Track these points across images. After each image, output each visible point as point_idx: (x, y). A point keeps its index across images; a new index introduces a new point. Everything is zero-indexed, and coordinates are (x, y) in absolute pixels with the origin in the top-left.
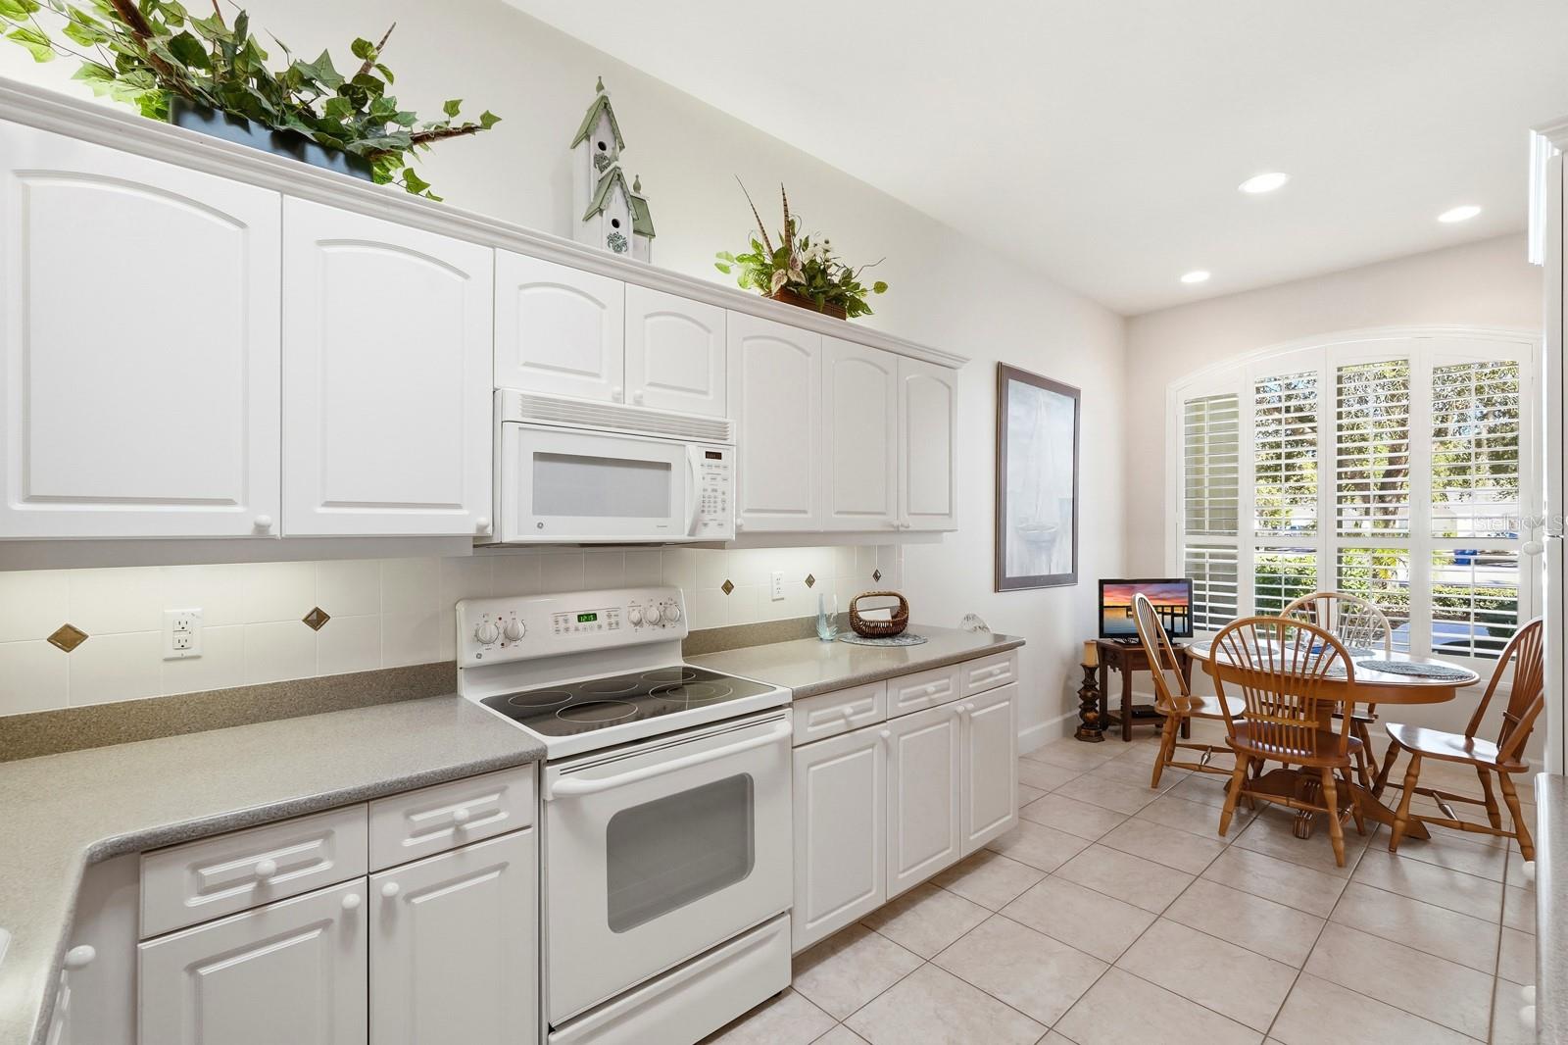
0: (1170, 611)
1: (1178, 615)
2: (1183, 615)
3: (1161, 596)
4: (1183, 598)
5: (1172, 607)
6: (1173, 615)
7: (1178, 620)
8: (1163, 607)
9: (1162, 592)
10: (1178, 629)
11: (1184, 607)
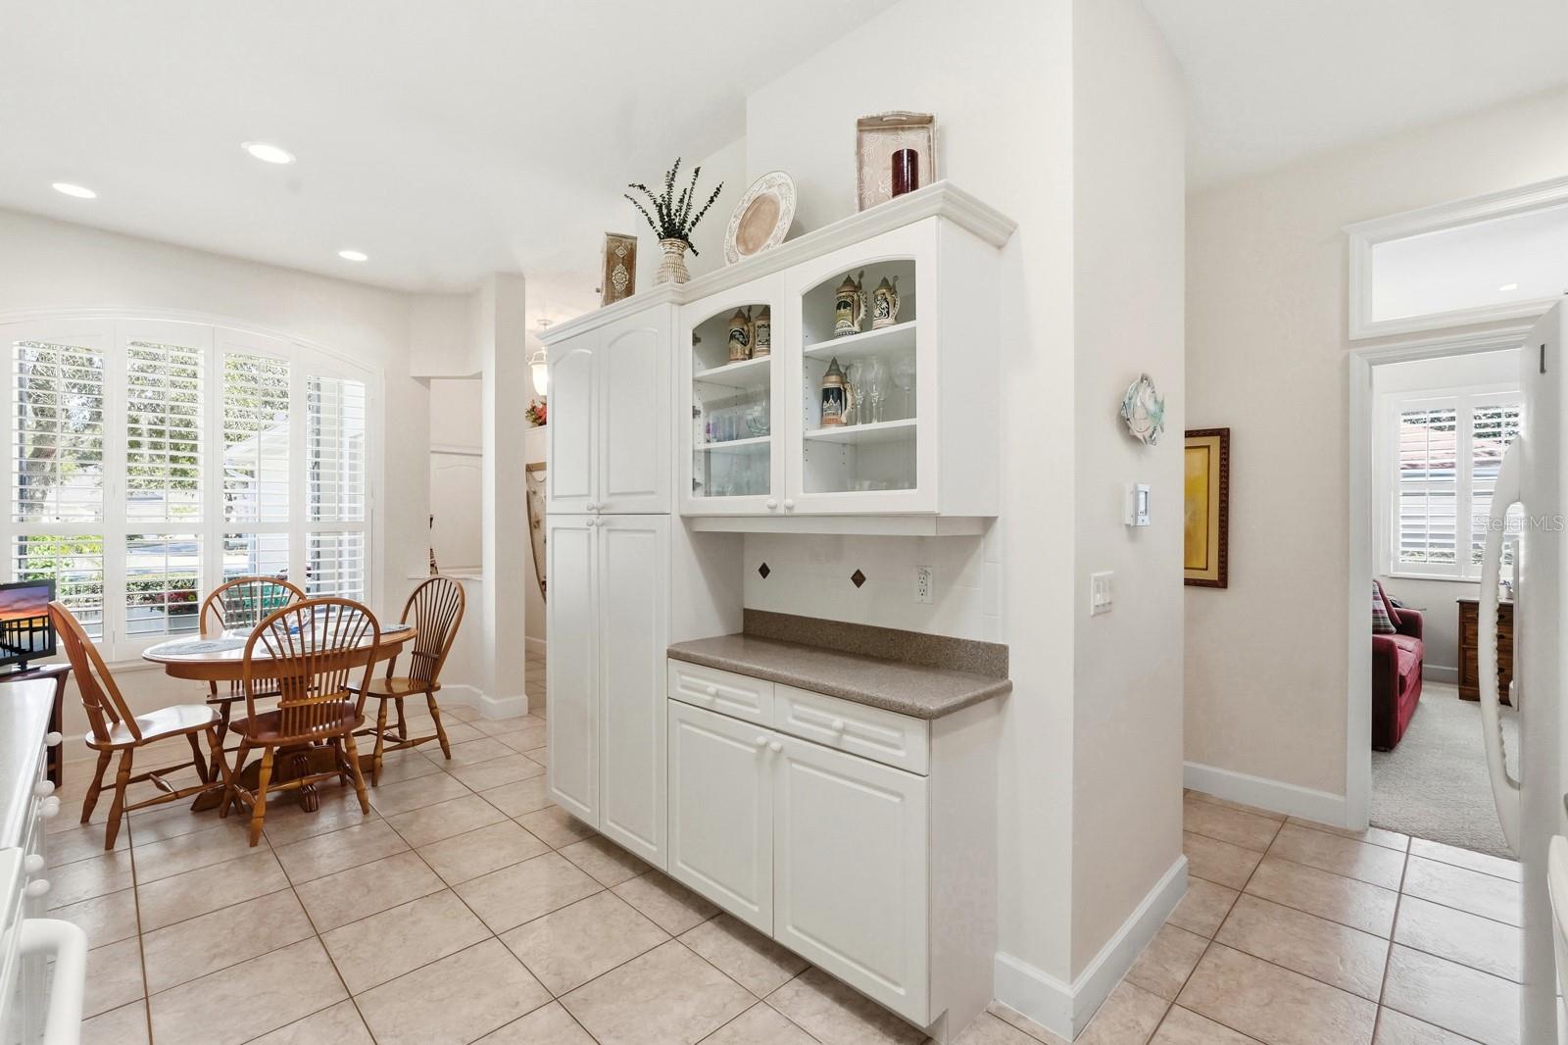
0: (27, 626)
1: (37, 629)
2: (43, 629)
3: (16, 606)
4: (41, 606)
5: (30, 619)
6: (32, 630)
7: (38, 635)
8: (18, 621)
9: (17, 601)
10: (38, 647)
11: (44, 617)
